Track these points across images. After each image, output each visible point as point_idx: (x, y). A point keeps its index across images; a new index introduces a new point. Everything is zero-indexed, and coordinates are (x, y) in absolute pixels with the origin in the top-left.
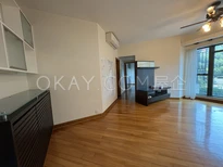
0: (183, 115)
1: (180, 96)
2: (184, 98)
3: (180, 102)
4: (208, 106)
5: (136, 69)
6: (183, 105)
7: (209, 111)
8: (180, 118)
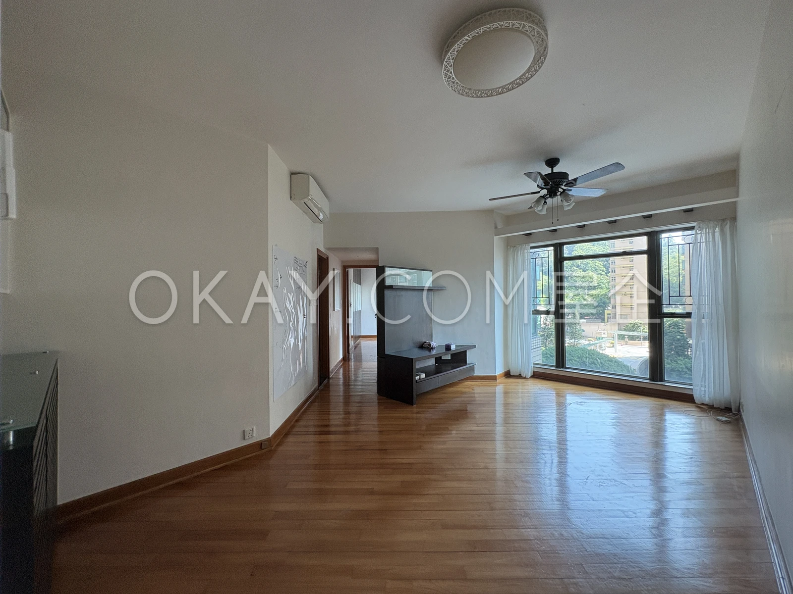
0: (506, 421)
1: (499, 371)
2: (508, 375)
3: (499, 389)
4: (558, 395)
5: (382, 288)
6: (506, 393)
7: (561, 406)
8: (499, 429)
